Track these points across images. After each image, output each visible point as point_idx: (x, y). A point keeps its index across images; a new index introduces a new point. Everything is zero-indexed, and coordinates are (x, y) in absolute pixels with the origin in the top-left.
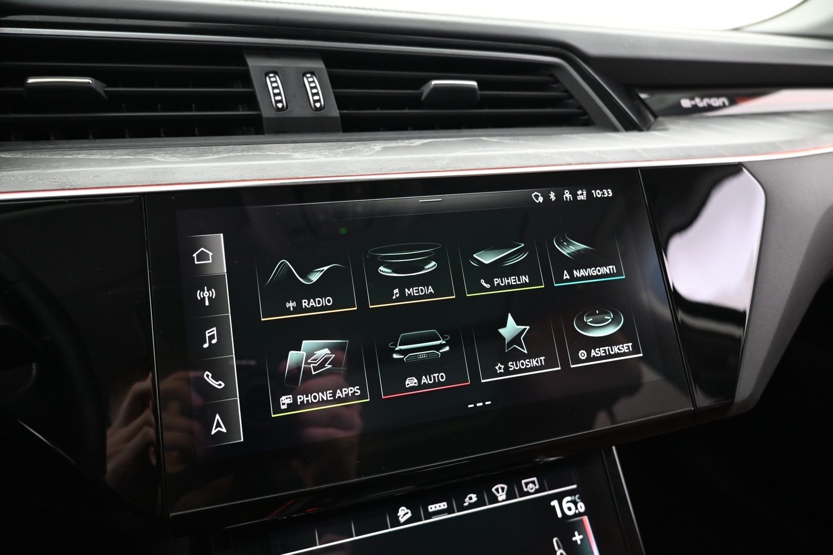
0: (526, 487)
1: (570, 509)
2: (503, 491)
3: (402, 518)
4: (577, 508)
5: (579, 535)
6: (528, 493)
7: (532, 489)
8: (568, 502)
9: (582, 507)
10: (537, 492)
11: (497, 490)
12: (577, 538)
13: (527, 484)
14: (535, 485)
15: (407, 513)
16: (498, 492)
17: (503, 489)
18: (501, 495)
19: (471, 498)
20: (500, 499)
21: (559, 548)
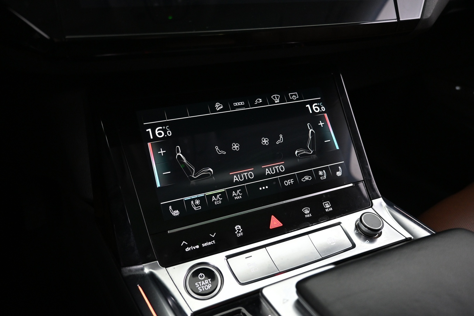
0: (291, 97)
1: (317, 109)
2: (278, 98)
3: (217, 108)
4: (321, 109)
5: (322, 123)
6: (292, 100)
7: (295, 98)
8: (315, 106)
9: (323, 109)
10: (297, 100)
11: (274, 97)
12: (321, 124)
13: (291, 95)
14: (297, 96)
15: (221, 106)
16: (275, 99)
17: (277, 97)
18: (276, 100)
19: (259, 101)
20: (276, 102)
21: (311, 128)
